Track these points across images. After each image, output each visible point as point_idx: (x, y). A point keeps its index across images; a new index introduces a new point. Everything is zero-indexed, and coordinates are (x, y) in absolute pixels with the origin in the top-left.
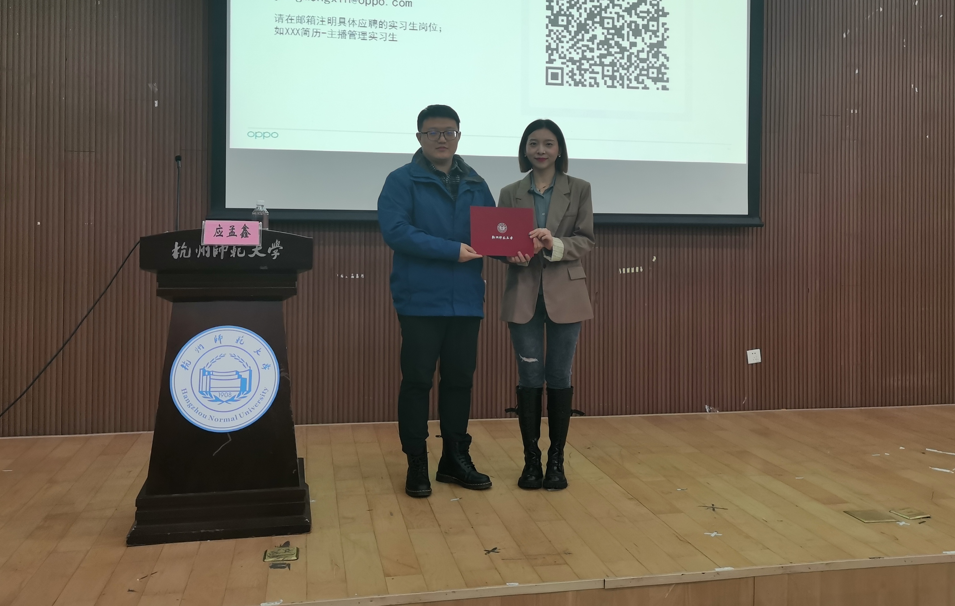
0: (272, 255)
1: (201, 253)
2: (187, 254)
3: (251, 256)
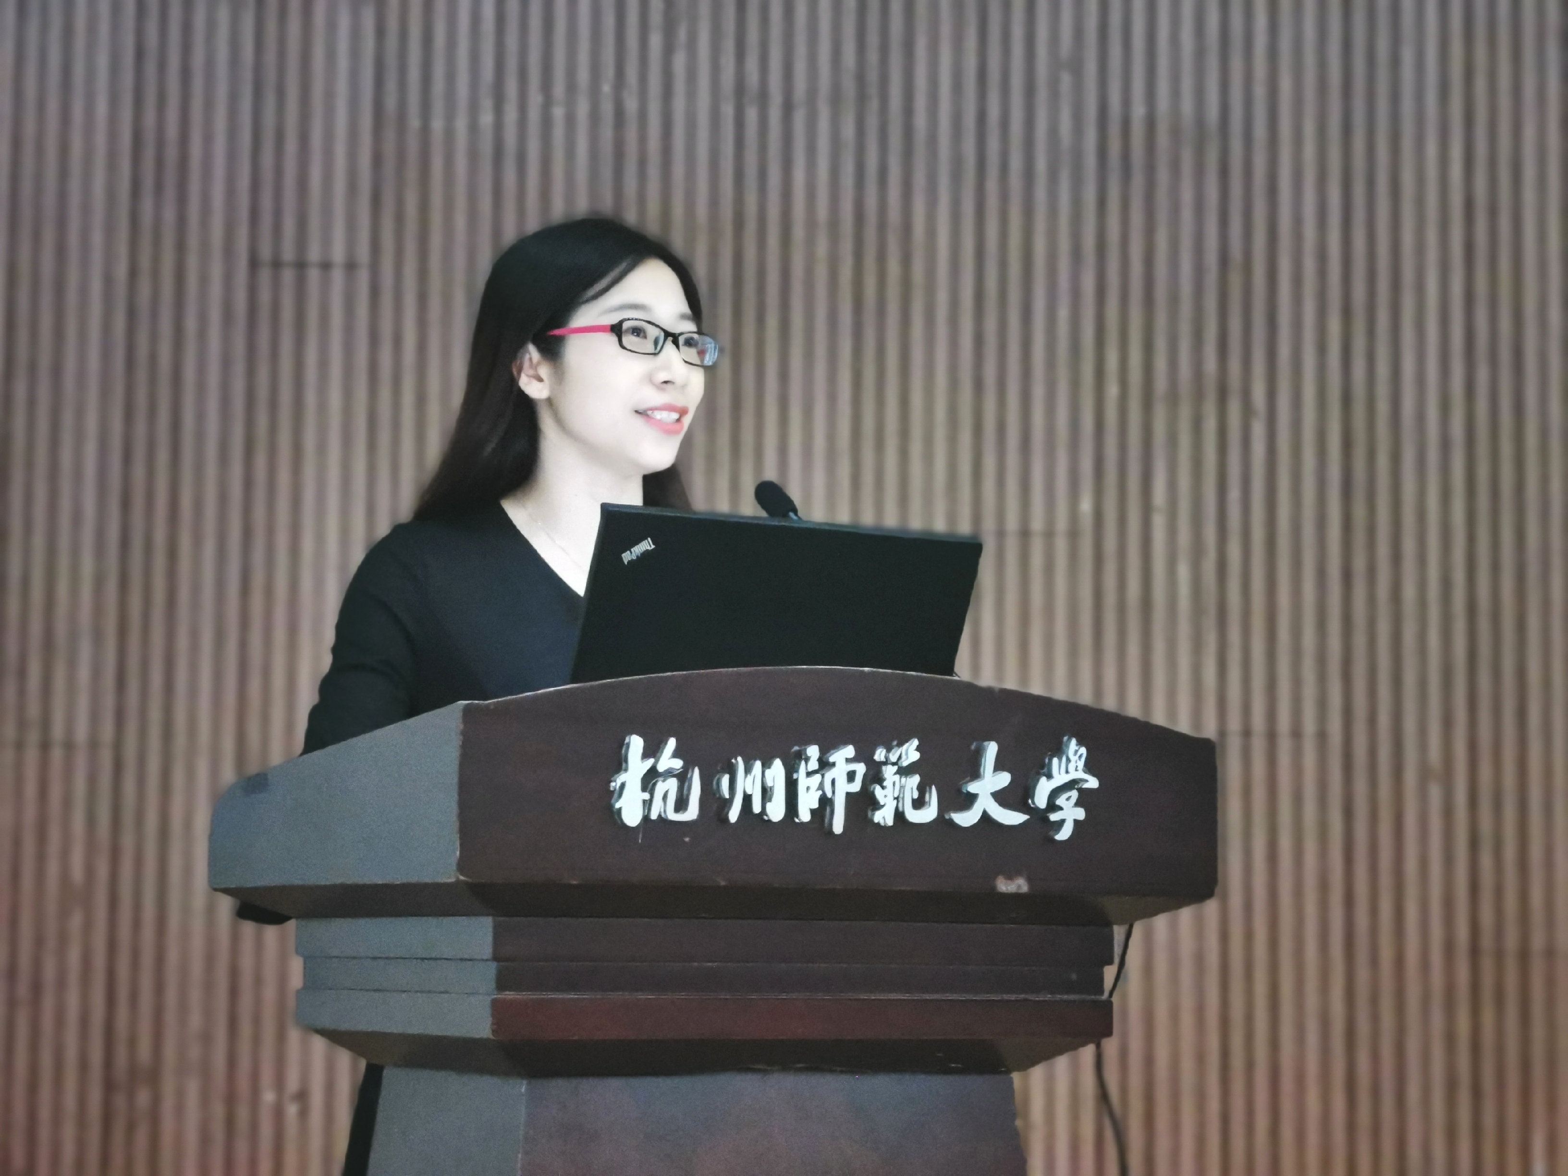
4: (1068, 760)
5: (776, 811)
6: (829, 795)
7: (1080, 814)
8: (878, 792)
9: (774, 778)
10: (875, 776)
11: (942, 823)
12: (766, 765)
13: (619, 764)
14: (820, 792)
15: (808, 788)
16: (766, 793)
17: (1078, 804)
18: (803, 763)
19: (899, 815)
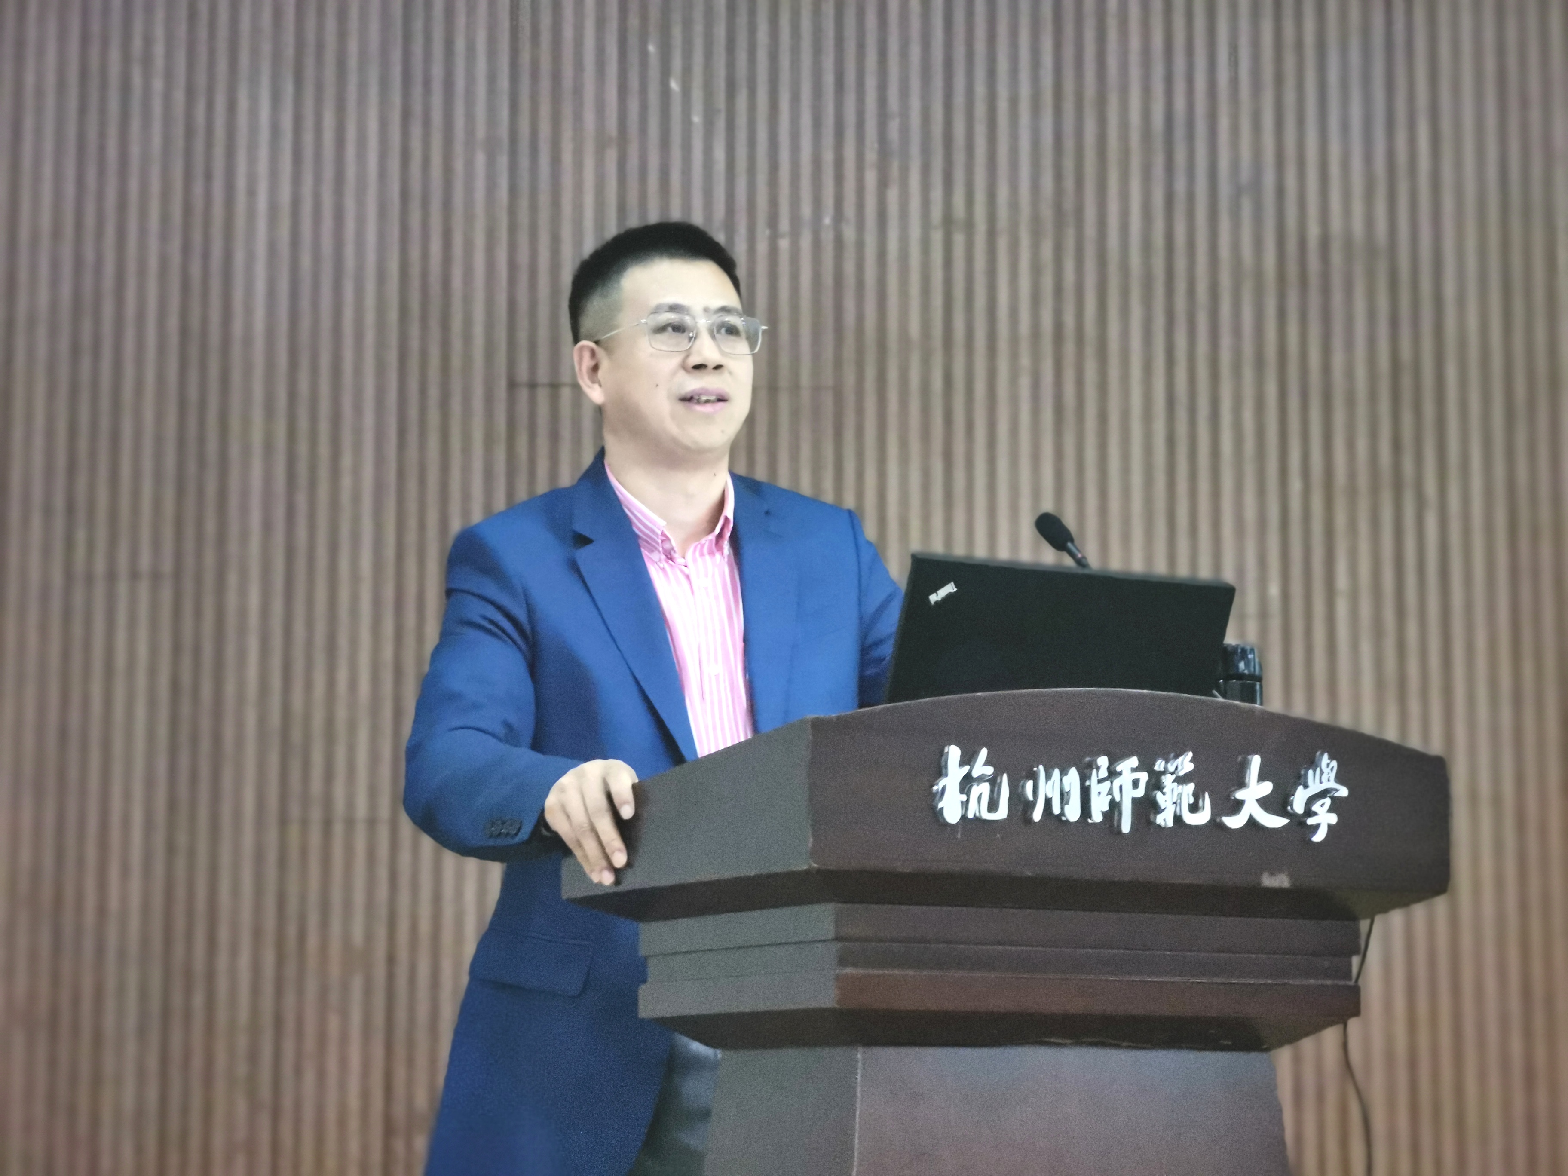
4: (1322, 773)
5: (1073, 813)
6: (1118, 799)
7: (1333, 819)
8: (1159, 796)
9: (1070, 784)
10: (1155, 784)
11: (1215, 825)
12: (1064, 772)
13: (940, 771)
14: (1110, 797)
15: (1099, 793)
16: (1064, 797)
17: (1330, 810)
18: (1094, 771)
19: (1178, 819)
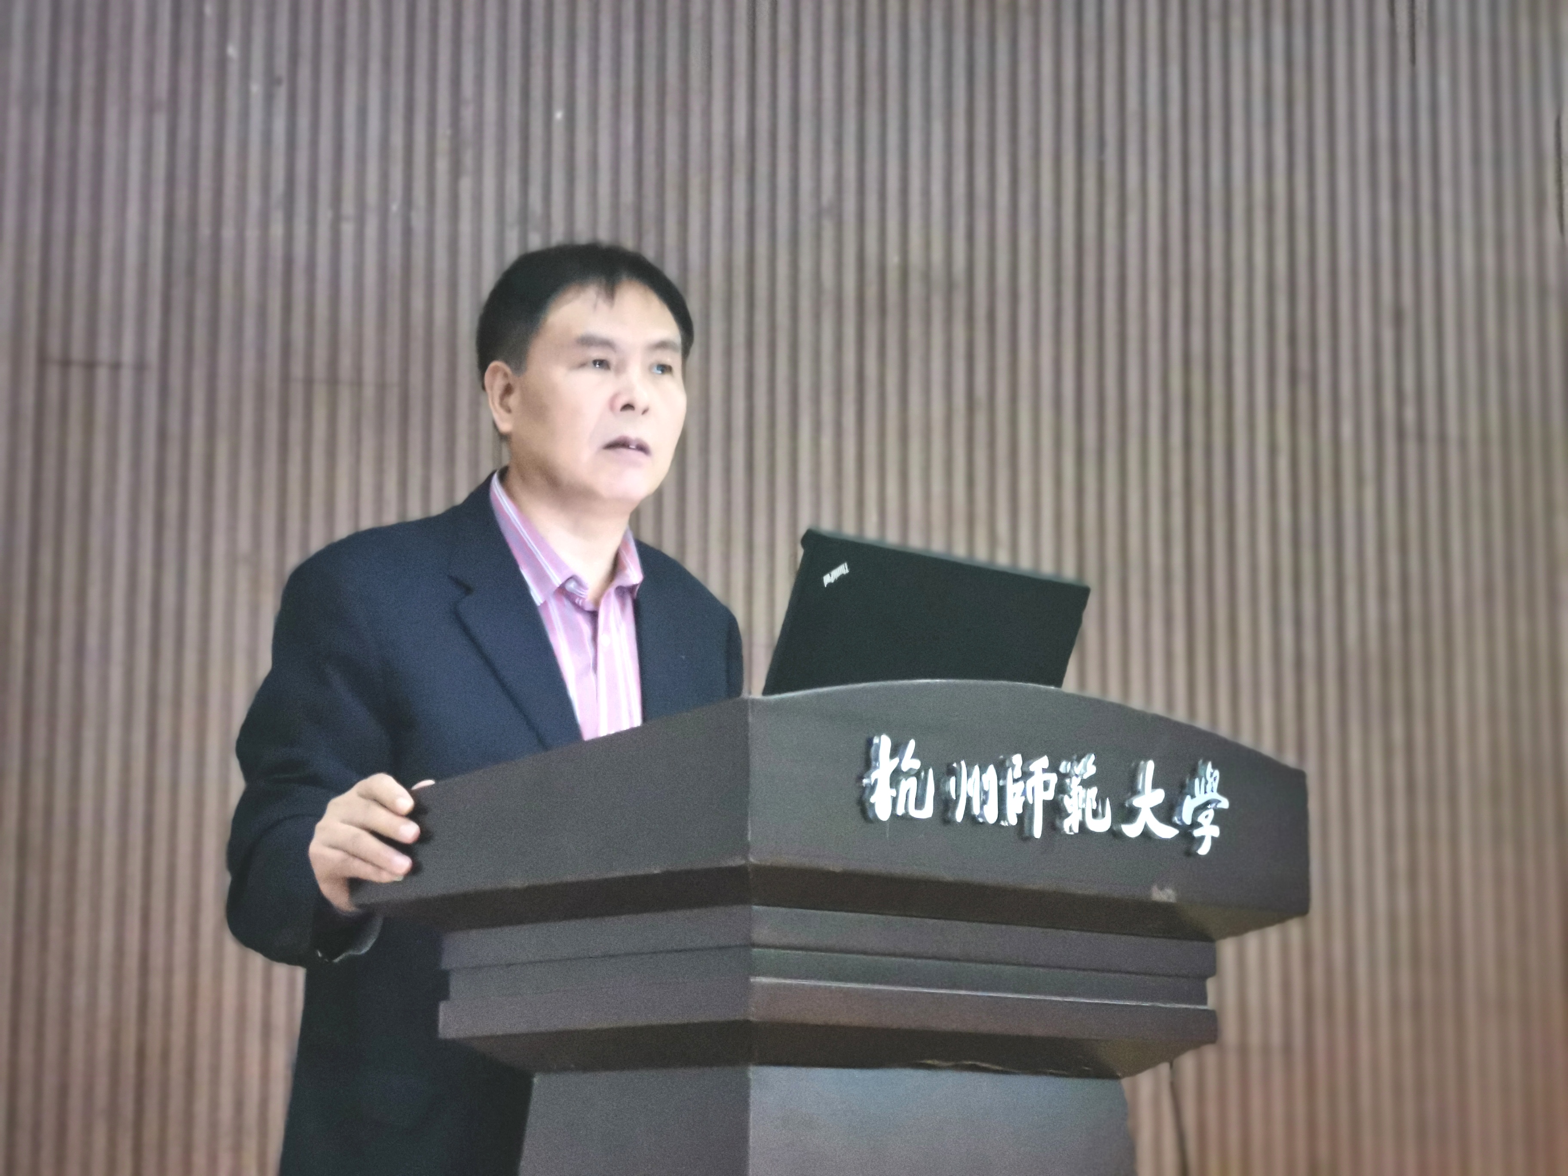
0: (1197, 833)
1: (969, 800)
2: (920, 803)
3: (1132, 830)
4: (1206, 783)
6: (1031, 802)
7: (1215, 831)
8: (1066, 799)
9: (989, 782)
10: (1063, 787)
11: (1114, 834)
12: (983, 770)
13: (868, 763)
14: (1023, 799)
15: (1014, 794)
16: (983, 797)
17: (1214, 822)
18: (1010, 770)
19: (1082, 825)
